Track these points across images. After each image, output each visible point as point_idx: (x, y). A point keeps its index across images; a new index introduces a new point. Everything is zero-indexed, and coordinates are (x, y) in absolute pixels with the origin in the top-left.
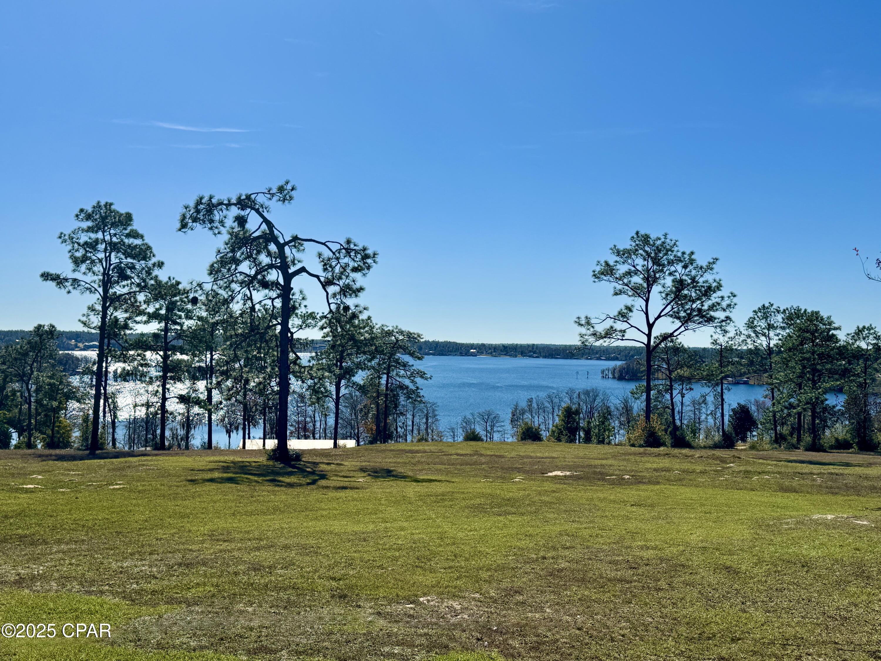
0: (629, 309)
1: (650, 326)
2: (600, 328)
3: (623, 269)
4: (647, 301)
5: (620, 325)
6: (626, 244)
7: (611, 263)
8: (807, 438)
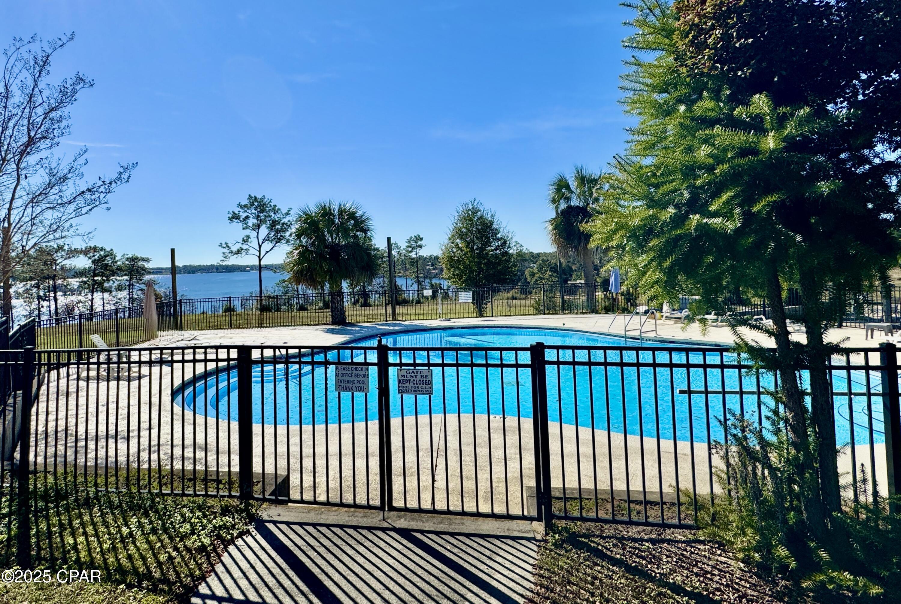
0: (248, 237)
1: (260, 246)
2: (234, 249)
3: (243, 215)
4: (258, 233)
5: (245, 247)
6: (245, 202)
7: (237, 212)
8: (362, 300)
